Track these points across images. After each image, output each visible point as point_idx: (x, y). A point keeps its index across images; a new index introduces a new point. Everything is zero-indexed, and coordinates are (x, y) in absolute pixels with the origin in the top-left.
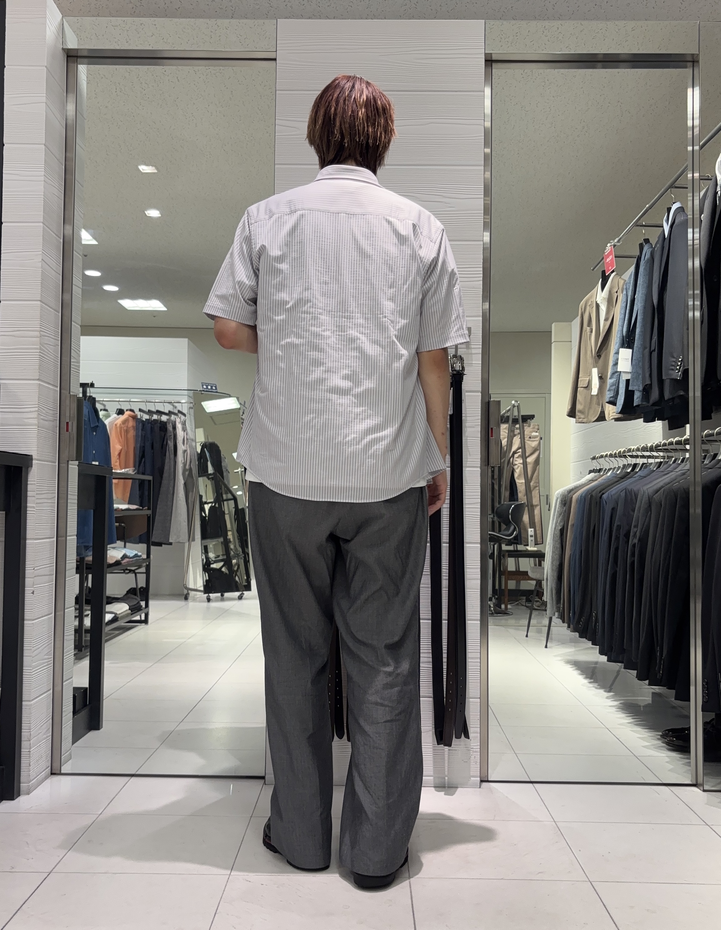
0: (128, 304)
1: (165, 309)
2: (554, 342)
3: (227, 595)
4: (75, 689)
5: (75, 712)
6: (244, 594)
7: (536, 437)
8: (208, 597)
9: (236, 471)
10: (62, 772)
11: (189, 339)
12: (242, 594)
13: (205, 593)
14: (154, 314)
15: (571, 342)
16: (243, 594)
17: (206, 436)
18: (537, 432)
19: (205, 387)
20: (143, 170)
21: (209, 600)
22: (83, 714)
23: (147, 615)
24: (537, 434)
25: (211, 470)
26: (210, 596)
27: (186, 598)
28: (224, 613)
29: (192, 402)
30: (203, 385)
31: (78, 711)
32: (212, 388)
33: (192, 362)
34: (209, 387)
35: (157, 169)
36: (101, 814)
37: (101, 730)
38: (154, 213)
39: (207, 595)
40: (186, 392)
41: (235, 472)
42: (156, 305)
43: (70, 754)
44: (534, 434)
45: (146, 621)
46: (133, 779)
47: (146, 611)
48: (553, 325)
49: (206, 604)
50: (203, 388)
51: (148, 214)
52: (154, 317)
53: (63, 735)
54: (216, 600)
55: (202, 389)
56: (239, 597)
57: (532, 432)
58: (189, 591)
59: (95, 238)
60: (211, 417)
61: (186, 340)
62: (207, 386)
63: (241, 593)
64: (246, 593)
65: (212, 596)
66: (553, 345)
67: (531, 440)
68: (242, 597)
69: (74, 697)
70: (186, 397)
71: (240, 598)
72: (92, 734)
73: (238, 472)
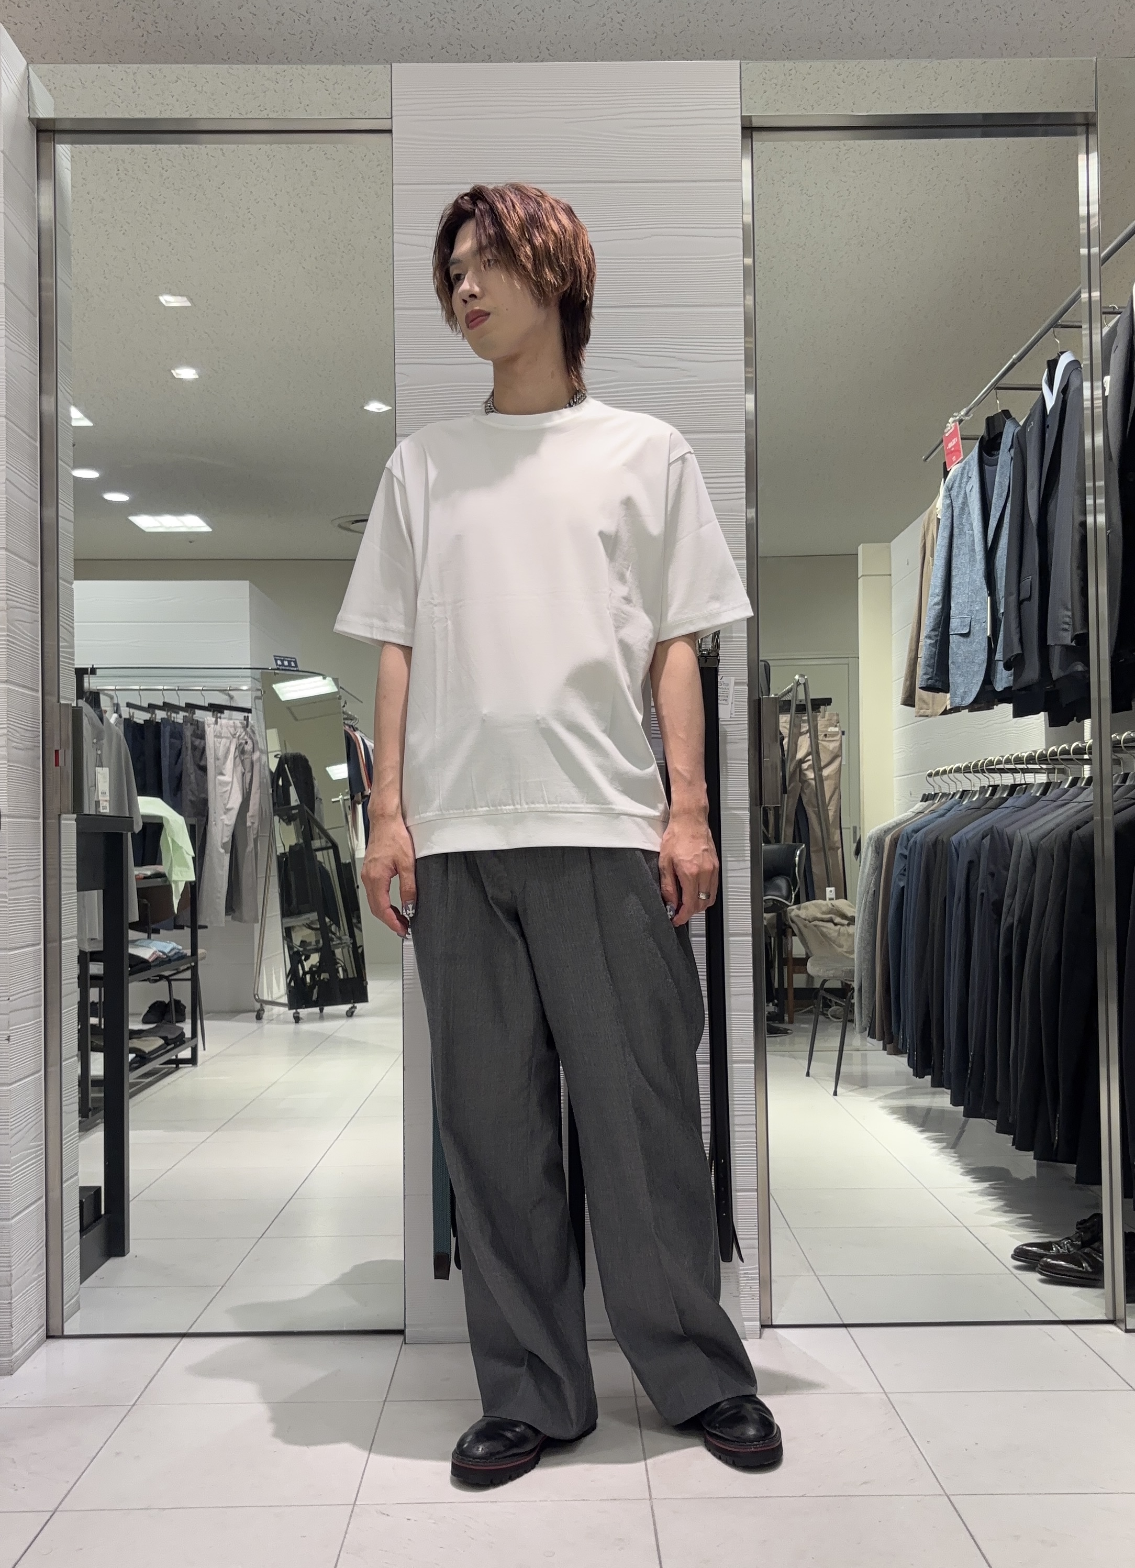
0: (146, 522)
1: (208, 529)
2: (863, 576)
3: (327, 1009)
4: (82, 1189)
5: (83, 1230)
6: (356, 1008)
7: (834, 734)
8: (295, 1015)
9: (334, 800)
10: (66, 1333)
11: (251, 582)
12: (352, 1008)
13: (290, 1009)
14: (190, 538)
15: (890, 575)
16: (354, 1007)
17: (283, 743)
18: (836, 726)
19: (279, 663)
20: (166, 301)
21: (297, 1019)
22: (97, 1231)
23: (194, 1051)
24: (837, 729)
25: (294, 799)
26: (298, 1013)
27: (259, 1017)
28: (324, 1042)
29: (260, 688)
30: (276, 660)
31: (88, 1226)
32: (290, 665)
33: (258, 620)
34: (286, 663)
35: (190, 300)
36: (134, 1405)
37: (126, 1257)
38: (187, 373)
39: (294, 1011)
40: (249, 672)
41: (334, 802)
42: (193, 523)
43: (78, 1302)
44: (832, 729)
45: (193, 1061)
46: (185, 1340)
47: (192, 1043)
48: (860, 548)
49: (292, 1026)
50: (277, 664)
51: (177, 374)
52: (191, 542)
53: (65, 1271)
54: (311, 1019)
55: (276, 667)
56: (347, 1012)
57: (827, 726)
58: (264, 1005)
59: (88, 416)
60: (289, 708)
61: (247, 583)
62: (282, 661)
63: (350, 1006)
64: (359, 1006)
65: (303, 1012)
66: (860, 581)
67: (827, 739)
68: (352, 1013)
69: (81, 1203)
70: (250, 679)
71: (350, 1014)
72: (113, 1264)
73: (339, 801)
